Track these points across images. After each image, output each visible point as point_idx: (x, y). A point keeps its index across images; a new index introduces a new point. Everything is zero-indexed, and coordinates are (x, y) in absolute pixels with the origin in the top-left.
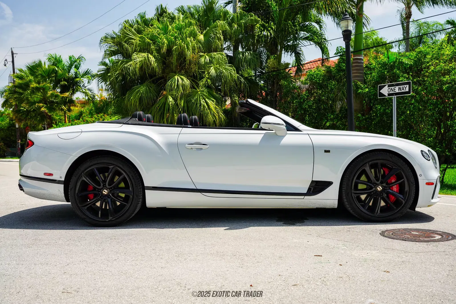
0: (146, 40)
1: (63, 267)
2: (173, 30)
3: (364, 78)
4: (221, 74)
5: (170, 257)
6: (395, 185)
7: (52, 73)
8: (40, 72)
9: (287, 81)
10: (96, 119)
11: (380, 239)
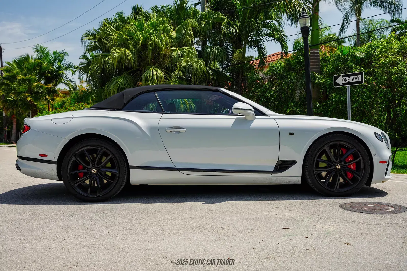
0: (124, 36)
1: (61, 242)
2: (148, 27)
3: (321, 70)
4: (192, 66)
5: (155, 231)
6: (352, 163)
7: (37, 66)
8: (26, 66)
9: (251, 72)
10: (77, 107)
11: (340, 211)
